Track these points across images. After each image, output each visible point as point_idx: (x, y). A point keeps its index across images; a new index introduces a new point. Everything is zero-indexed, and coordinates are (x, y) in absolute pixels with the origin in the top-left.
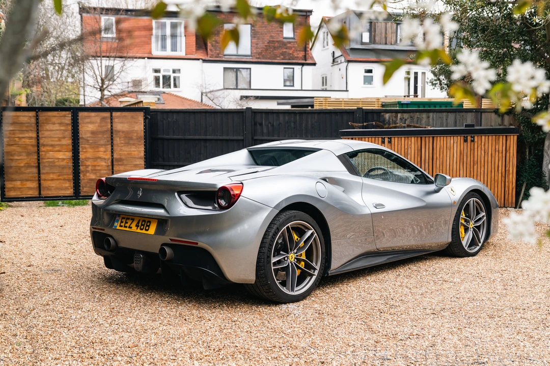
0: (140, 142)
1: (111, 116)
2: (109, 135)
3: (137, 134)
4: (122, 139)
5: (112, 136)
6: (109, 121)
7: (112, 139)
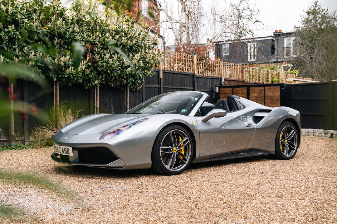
0: (278, 102)
1: (264, 89)
2: (263, 98)
3: (277, 98)
4: (269, 100)
5: (264, 99)
6: (263, 91)
7: (264, 101)
